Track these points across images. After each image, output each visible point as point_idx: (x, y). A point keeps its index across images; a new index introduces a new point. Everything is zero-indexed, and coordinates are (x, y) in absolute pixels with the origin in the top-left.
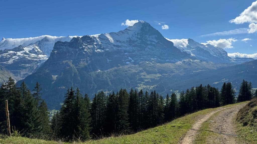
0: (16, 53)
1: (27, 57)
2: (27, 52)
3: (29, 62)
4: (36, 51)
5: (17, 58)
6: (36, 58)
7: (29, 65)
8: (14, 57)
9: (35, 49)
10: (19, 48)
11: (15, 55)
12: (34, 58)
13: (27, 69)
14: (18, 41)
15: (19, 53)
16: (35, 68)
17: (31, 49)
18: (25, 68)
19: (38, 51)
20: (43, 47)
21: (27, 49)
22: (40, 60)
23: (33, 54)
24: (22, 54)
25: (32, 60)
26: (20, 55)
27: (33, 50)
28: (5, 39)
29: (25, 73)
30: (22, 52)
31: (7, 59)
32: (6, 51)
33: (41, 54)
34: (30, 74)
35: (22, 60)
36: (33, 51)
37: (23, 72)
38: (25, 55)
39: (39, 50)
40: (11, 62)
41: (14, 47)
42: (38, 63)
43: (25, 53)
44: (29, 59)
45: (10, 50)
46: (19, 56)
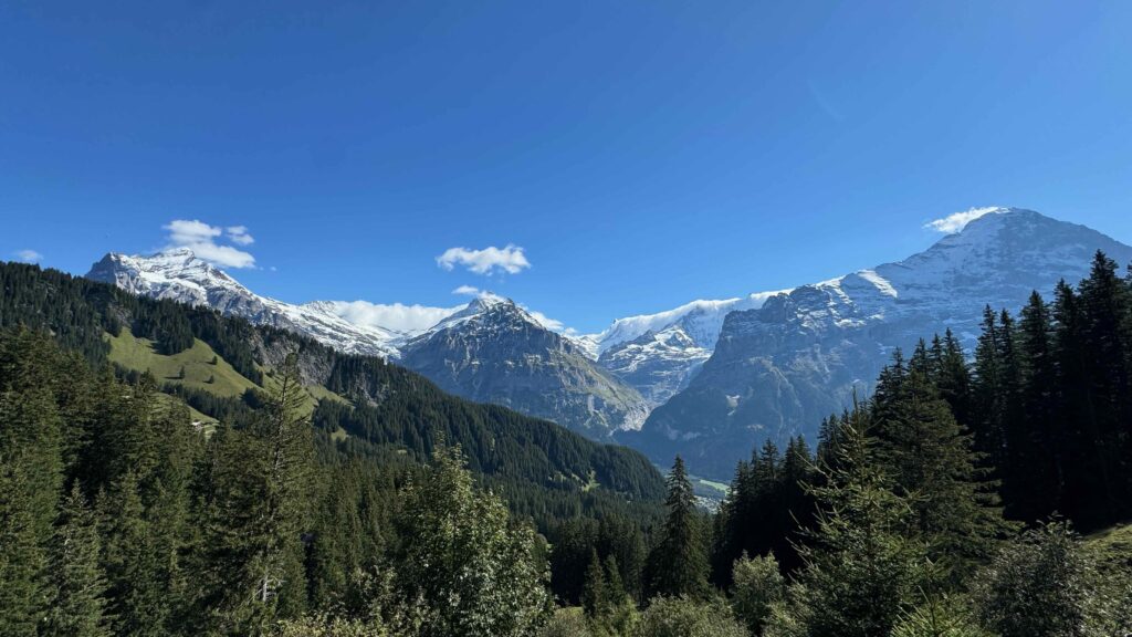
0: (641, 347)
1: (662, 354)
2: (663, 344)
3: (668, 365)
4: (680, 339)
5: (645, 358)
6: (681, 356)
7: (669, 373)
8: (638, 357)
9: (677, 336)
10: (646, 338)
11: (639, 351)
12: (676, 356)
13: (666, 382)
14: (645, 319)
15: (647, 348)
16: (681, 379)
17: (670, 337)
18: (661, 379)
19: (684, 340)
20: (694, 329)
21: (661, 338)
22: (690, 361)
23: (673, 348)
24: (652, 348)
25: (674, 362)
26: (650, 352)
27: (674, 337)
28: (618, 322)
29: (662, 390)
30: (652, 344)
31: (627, 362)
32: (623, 346)
33: (690, 345)
34: (673, 393)
35: (655, 363)
36: (673, 341)
37: (657, 389)
38: (659, 351)
39: (686, 337)
40: (633, 367)
41: (635, 337)
42: (686, 367)
43: (659, 347)
44: (667, 358)
45: (630, 343)
46: (647, 353)
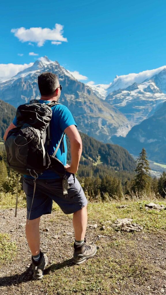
0: (129, 92)
1: (140, 96)
2: (142, 91)
3: (144, 103)
4: (152, 88)
5: (131, 98)
6: (152, 98)
7: (144, 107)
8: (127, 98)
9: (151, 86)
10: (133, 87)
11: (128, 95)
12: (149, 98)
13: (141, 112)
14: (130, 77)
15: (133, 93)
16: (150, 111)
17: (146, 87)
18: (139, 111)
19: (154, 89)
20: (160, 83)
21: (141, 87)
22: (156, 101)
23: (148, 93)
24: (136, 93)
25: (147, 101)
26: (134, 95)
27: (149, 87)
28: (118, 77)
29: (138, 117)
30: (136, 91)
31: (121, 101)
32: (119, 91)
33: (157, 92)
34: (145, 118)
35: (137, 101)
36: (148, 89)
37: (137, 115)
38: (140, 95)
39: (156, 87)
40: (124, 104)
41: (127, 86)
42: (153, 104)
43: (140, 92)
44: (144, 99)
45: (124, 90)
46: (132, 96)
